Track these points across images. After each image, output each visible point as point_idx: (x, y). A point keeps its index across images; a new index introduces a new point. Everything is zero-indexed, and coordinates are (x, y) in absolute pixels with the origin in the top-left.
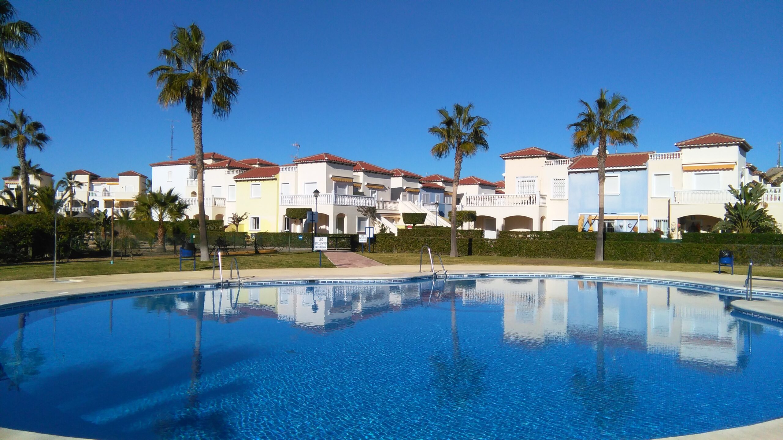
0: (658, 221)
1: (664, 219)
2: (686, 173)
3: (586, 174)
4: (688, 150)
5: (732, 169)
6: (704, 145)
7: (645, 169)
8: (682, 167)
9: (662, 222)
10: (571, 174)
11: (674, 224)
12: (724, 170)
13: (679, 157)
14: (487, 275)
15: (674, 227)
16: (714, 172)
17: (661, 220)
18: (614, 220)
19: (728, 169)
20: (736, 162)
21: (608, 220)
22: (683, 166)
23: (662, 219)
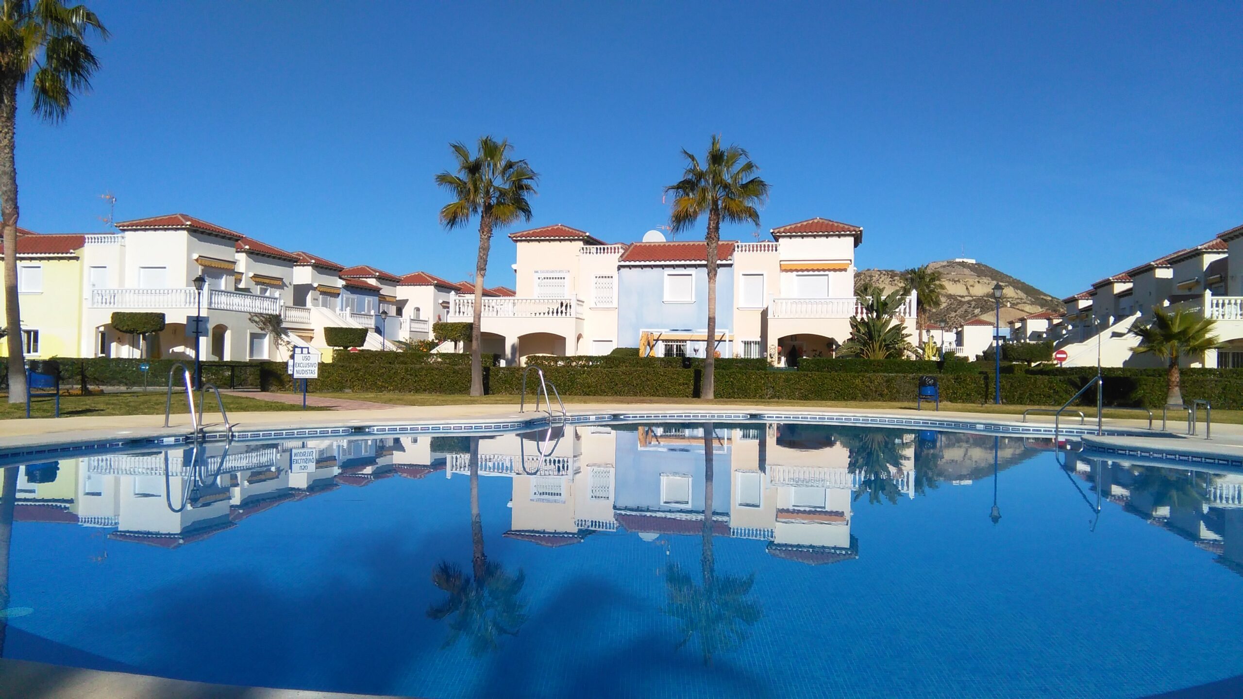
0: (747, 343)
1: (754, 340)
2: (784, 273)
3: (645, 269)
4: (788, 240)
5: (845, 270)
6: (810, 234)
7: (731, 265)
8: (780, 265)
9: (752, 344)
10: (622, 270)
11: (773, 347)
12: (835, 270)
13: (776, 250)
14: (622, 417)
15: (772, 352)
16: (822, 273)
17: (751, 342)
18: (685, 341)
19: (840, 270)
20: (851, 260)
21: (677, 341)
22: (782, 263)
23: (752, 340)
